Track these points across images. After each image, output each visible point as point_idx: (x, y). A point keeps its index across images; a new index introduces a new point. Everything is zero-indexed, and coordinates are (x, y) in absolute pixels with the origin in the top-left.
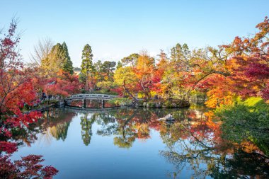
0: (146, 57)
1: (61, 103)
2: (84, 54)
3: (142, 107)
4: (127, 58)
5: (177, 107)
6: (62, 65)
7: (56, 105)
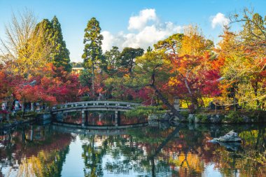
0: (197, 38)
1: (45, 117)
2: (87, 35)
3: (186, 122)
4: (164, 43)
5: (250, 123)
6: (52, 56)
7: (37, 120)
